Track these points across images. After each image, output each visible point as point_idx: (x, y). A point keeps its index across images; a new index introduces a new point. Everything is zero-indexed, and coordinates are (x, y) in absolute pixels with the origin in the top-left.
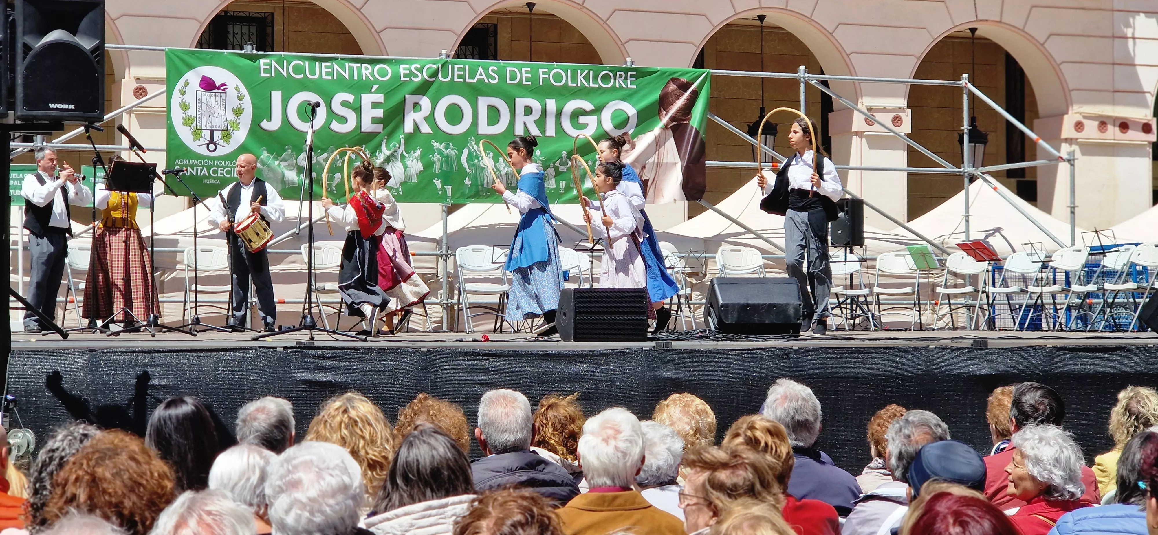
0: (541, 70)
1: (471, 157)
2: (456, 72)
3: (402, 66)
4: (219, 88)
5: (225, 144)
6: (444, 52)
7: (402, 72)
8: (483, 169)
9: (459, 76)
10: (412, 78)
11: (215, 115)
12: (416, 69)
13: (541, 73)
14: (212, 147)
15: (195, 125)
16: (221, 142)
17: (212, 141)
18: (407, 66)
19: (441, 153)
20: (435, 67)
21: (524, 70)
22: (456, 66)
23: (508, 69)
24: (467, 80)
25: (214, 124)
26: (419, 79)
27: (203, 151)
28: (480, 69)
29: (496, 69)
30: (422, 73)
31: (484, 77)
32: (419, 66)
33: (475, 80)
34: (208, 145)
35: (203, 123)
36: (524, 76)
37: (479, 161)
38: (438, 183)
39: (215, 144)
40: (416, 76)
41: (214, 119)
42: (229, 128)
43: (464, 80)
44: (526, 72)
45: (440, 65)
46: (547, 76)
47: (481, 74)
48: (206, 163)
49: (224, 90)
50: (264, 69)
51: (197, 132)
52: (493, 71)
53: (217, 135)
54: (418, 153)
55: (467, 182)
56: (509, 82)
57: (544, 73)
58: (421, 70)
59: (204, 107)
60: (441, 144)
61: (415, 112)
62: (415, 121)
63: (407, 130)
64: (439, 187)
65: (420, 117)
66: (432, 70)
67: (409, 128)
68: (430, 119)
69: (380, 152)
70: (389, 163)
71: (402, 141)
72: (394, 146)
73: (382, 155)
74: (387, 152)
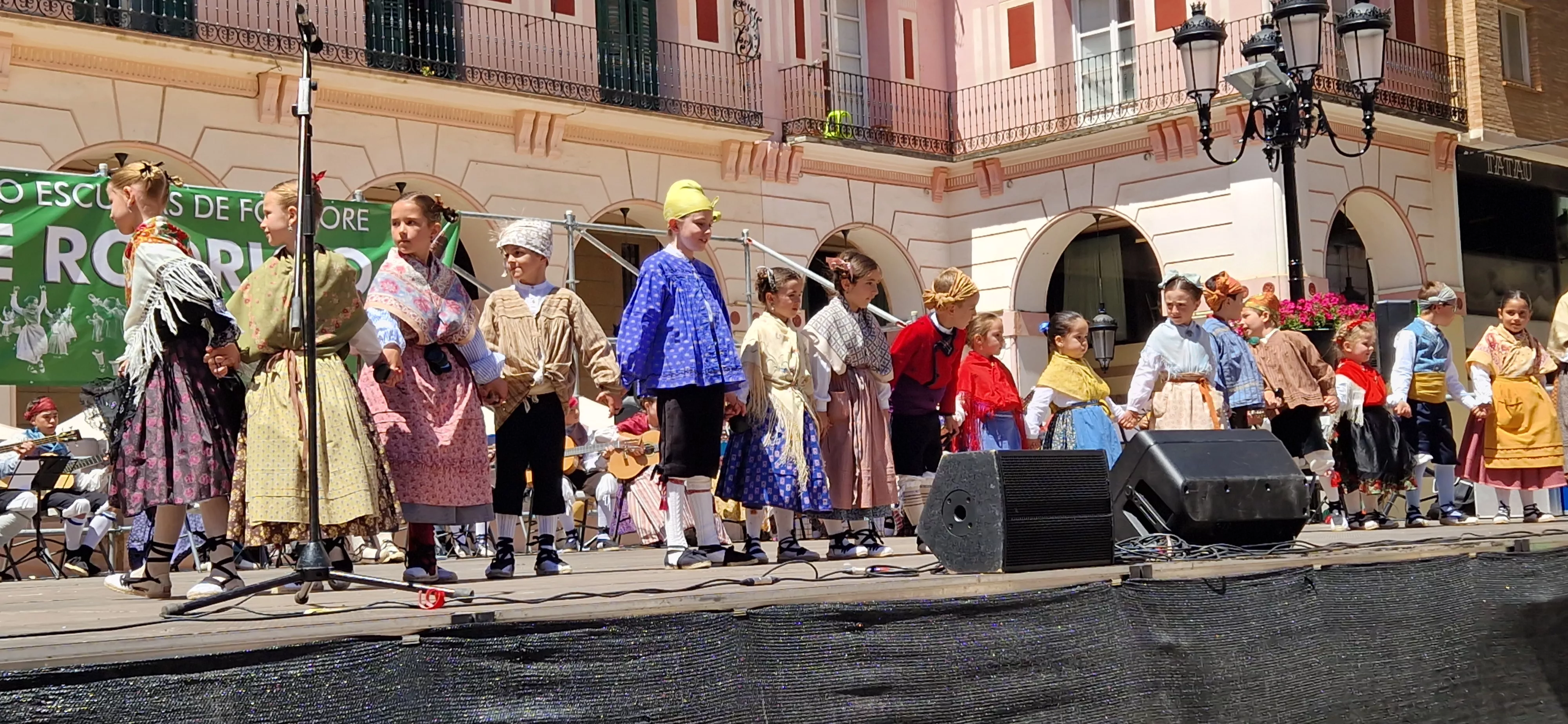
0: (243, 201)
3: (39, 184)
6: (102, 166)
7: (41, 192)
10: (57, 202)
12: (62, 189)
13: (242, 205)
18: (48, 183)
19: (102, 312)
20: (91, 187)
21: (219, 199)
23: (197, 197)
26: (68, 203)
29: (180, 195)
30: (71, 195)
32: (66, 185)
36: (219, 207)
38: (100, 357)
40: (63, 199)
44: (222, 202)
45: (98, 185)
46: (250, 210)
52: (175, 198)
54: (69, 312)
56: (197, 215)
57: (247, 205)
58: (69, 190)
60: (103, 300)
61: (62, 251)
62: (62, 264)
63: (50, 278)
64: (101, 362)
65: (70, 260)
66: (84, 192)
67: (54, 275)
68: (85, 262)
69: (9, 309)
70: (22, 326)
71: (44, 294)
72: (31, 301)
73: (12, 314)
74: (20, 310)
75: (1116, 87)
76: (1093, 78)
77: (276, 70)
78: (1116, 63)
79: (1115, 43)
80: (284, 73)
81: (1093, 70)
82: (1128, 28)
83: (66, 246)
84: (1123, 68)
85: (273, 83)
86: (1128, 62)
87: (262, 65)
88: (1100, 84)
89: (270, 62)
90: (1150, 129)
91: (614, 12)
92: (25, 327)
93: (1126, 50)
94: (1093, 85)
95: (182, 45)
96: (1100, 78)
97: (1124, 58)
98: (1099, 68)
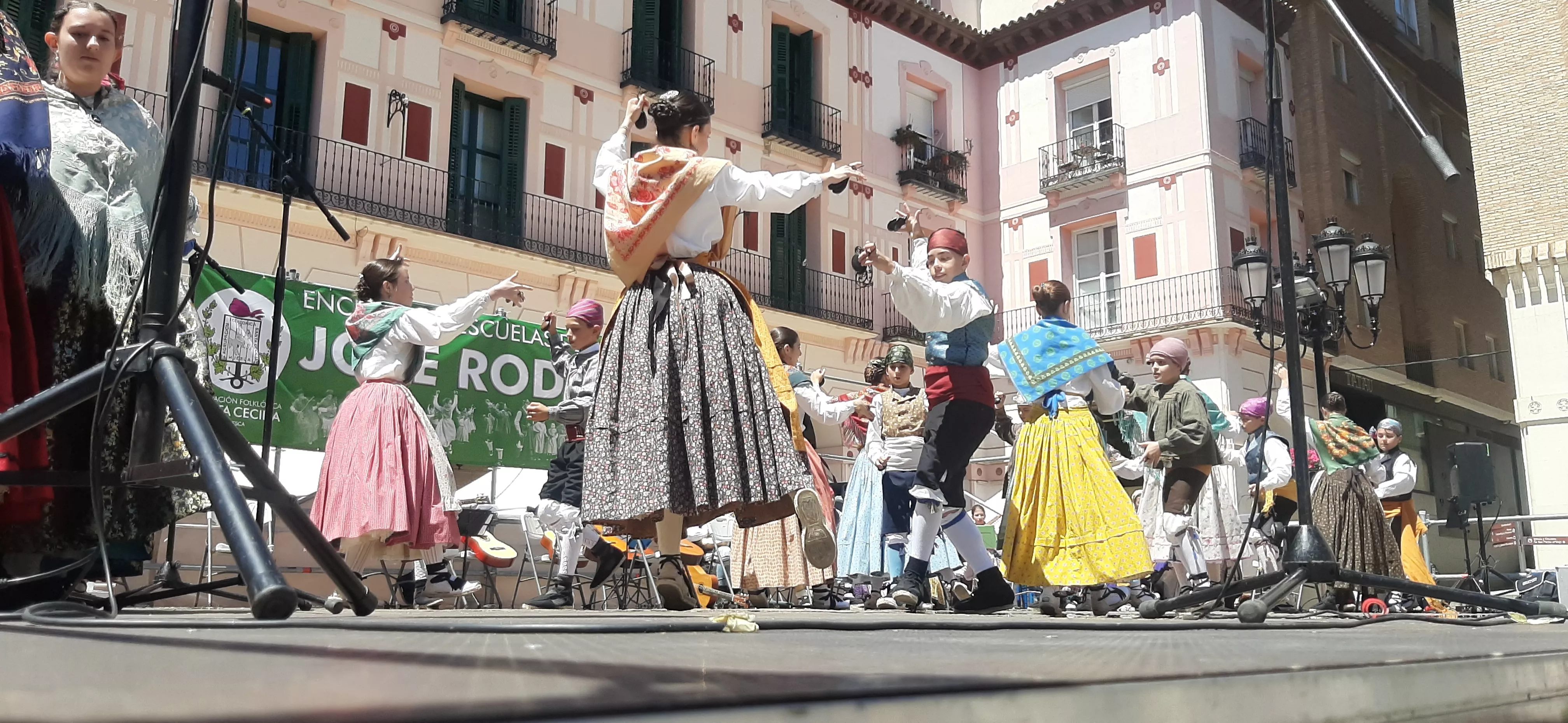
1: (523, 421)
2: (513, 332)
4: (252, 315)
5: (254, 381)
6: (500, 310)
8: (535, 433)
9: (516, 336)
11: (246, 345)
14: (237, 382)
15: (218, 354)
16: (249, 378)
17: (237, 375)
19: (494, 414)
20: (492, 323)
22: (513, 326)
24: (524, 341)
25: (243, 355)
26: (477, 333)
27: (226, 386)
28: (536, 332)
31: (540, 339)
33: (532, 342)
34: (232, 380)
35: (229, 353)
37: (532, 425)
38: (490, 445)
39: (242, 380)
40: (473, 330)
41: (244, 351)
42: (261, 362)
43: (521, 340)
45: (497, 323)
47: (537, 337)
48: (229, 400)
49: (259, 318)
50: (308, 301)
51: (221, 364)
53: (245, 369)
54: (471, 411)
55: (519, 446)
59: (232, 335)
60: (495, 404)
61: (470, 367)
62: (469, 377)
63: (461, 386)
64: (491, 449)
65: (475, 374)
66: (489, 326)
67: (463, 384)
68: (486, 377)
69: (432, 406)
70: (440, 419)
71: (456, 397)
72: (447, 401)
73: (433, 410)
74: (439, 407)
75: (1105, 315)
76: (1087, 309)
77: (573, 274)
78: (1104, 300)
79: (1103, 287)
80: (576, 276)
81: (1087, 304)
82: (1112, 277)
83: (473, 364)
84: (1109, 303)
85: (568, 283)
86: (1112, 300)
87: (563, 268)
88: (1092, 313)
89: (569, 268)
90: (1132, 342)
91: (780, 251)
92: (441, 420)
93: (1111, 292)
94: (1087, 314)
95: (514, 253)
96: (1092, 309)
97: (1109, 297)
98: (1092, 303)
